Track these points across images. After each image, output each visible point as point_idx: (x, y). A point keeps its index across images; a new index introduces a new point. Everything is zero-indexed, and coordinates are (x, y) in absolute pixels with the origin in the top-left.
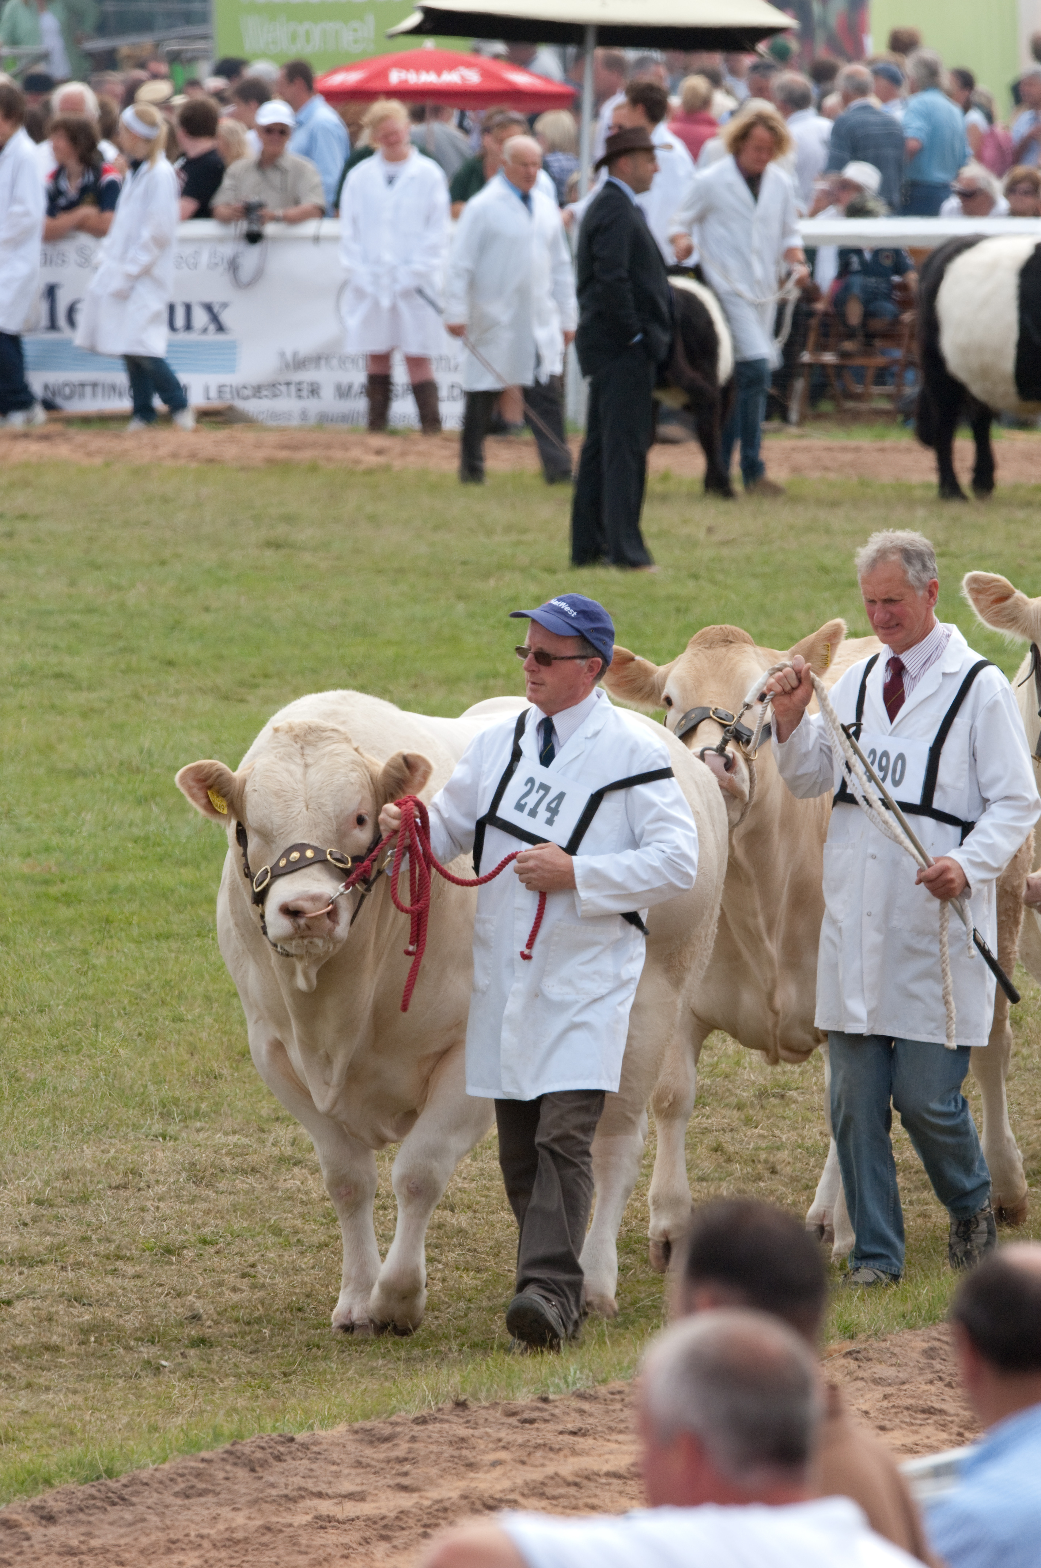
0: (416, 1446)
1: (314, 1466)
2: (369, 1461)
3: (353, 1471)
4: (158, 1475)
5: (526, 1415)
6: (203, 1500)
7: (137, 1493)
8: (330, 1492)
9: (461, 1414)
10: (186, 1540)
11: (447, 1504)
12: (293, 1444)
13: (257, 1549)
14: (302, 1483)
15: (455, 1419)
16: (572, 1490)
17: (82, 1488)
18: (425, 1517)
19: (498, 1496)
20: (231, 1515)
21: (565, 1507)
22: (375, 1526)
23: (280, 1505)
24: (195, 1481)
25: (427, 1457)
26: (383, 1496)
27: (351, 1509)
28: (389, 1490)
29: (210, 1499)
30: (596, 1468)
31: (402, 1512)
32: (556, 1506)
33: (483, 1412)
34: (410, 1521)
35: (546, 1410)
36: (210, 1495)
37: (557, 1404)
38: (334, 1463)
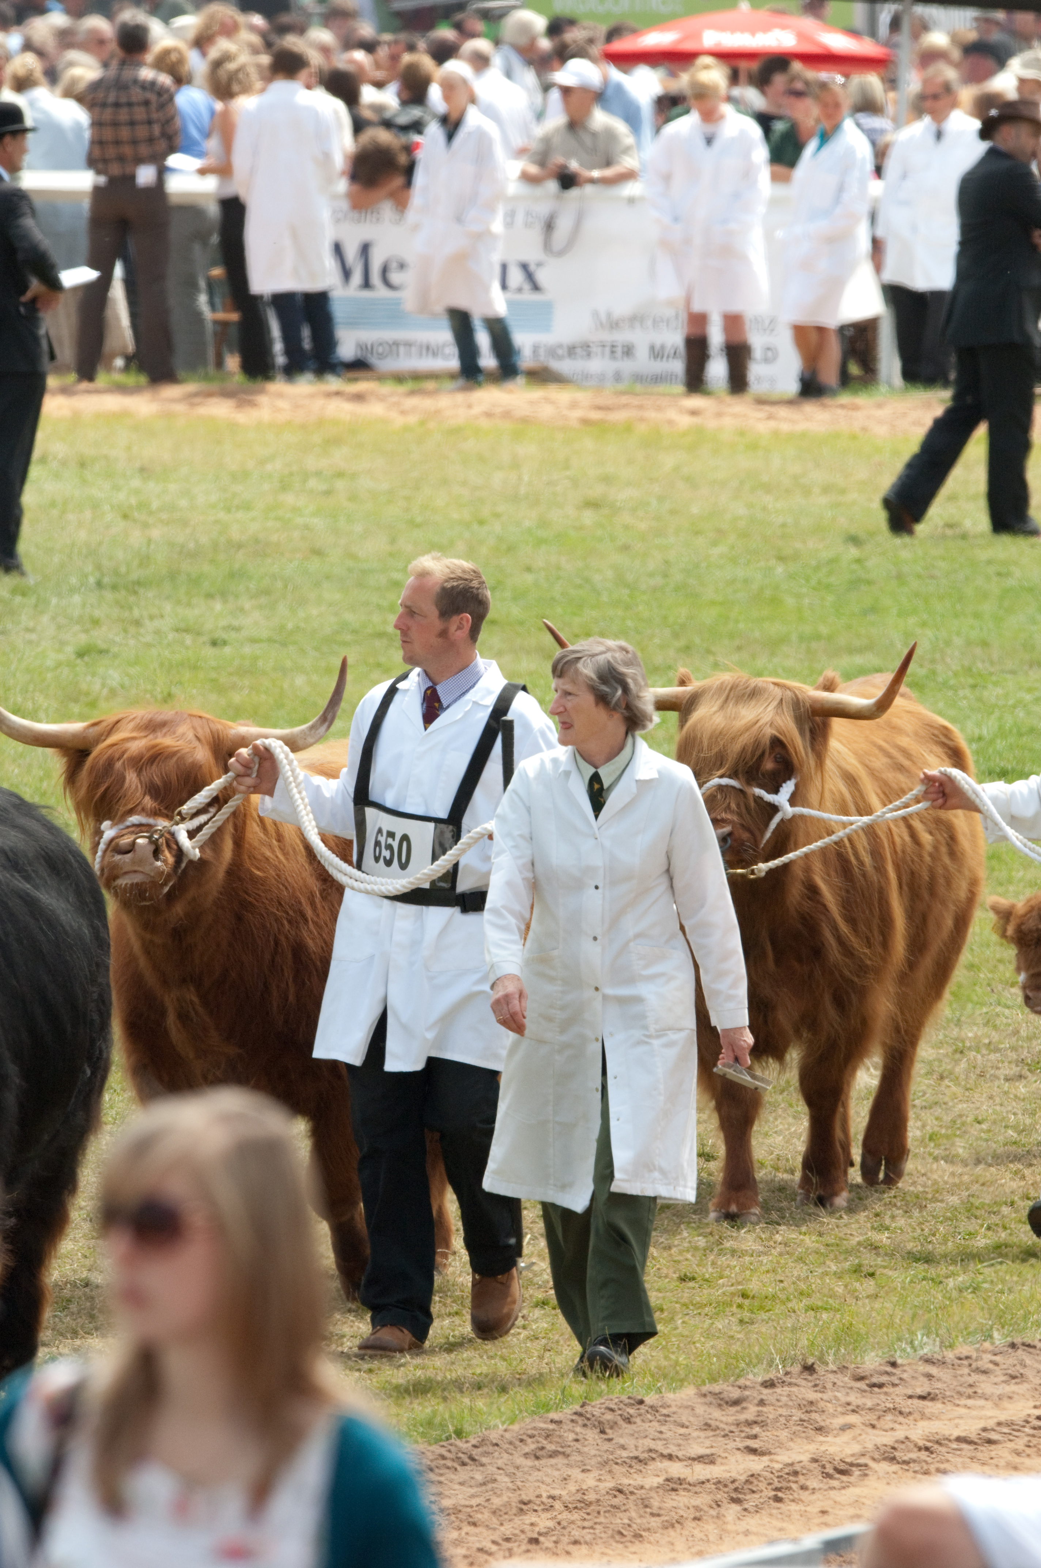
0: (764, 1409)
1: (663, 1429)
2: (718, 1423)
3: (702, 1434)
4: (508, 1435)
5: (875, 1380)
6: (553, 1461)
7: (487, 1454)
8: (680, 1454)
9: (810, 1378)
10: (538, 1501)
11: (797, 1468)
12: (642, 1407)
13: (609, 1511)
14: (652, 1445)
15: (803, 1383)
16: (923, 1455)
17: (431, 1448)
18: (776, 1480)
19: (848, 1460)
20: (581, 1476)
21: (915, 1472)
22: (726, 1490)
23: (631, 1466)
24: (545, 1442)
25: (776, 1420)
26: (732, 1459)
27: (701, 1471)
28: (738, 1452)
29: (559, 1461)
30: (947, 1433)
31: (752, 1475)
32: (908, 1470)
33: (831, 1376)
34: (760, 1484)
35: (894, 1374)
36: (561, 1457)
37: (905, 1368)
38: (683, 1426)
